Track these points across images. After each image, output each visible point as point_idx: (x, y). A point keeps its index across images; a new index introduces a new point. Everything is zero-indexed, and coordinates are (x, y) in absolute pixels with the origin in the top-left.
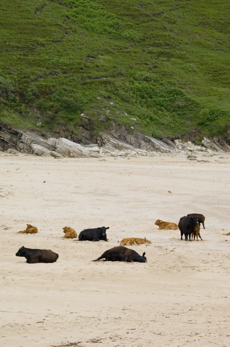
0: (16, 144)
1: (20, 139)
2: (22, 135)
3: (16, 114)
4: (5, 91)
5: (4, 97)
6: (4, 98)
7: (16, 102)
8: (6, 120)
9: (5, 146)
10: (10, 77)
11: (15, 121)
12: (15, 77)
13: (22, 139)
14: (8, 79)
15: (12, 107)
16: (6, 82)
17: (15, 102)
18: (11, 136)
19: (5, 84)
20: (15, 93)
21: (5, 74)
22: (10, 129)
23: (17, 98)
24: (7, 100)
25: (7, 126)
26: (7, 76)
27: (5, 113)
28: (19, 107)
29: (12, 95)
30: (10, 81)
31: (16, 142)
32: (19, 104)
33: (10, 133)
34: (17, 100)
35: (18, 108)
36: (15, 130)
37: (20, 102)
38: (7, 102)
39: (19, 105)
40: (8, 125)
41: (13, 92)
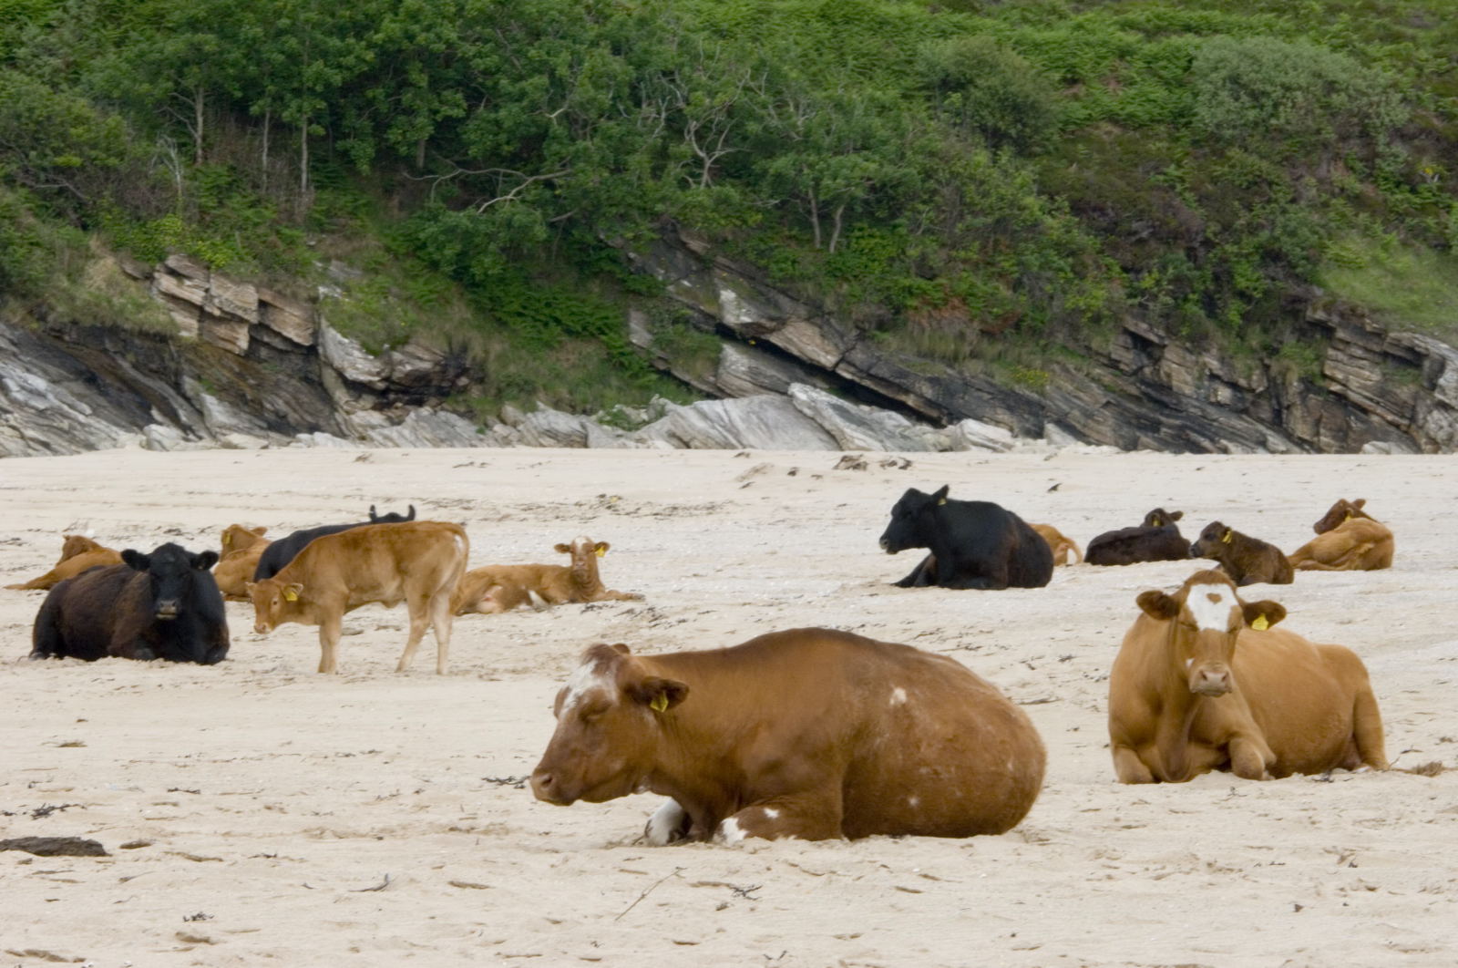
0: (1413, 419)
1: (1434, 386)
2: (1441, 366)
3: (1418, 255)
4: (1357, 130)
5: (1351, 163)
6: (1352, 168)
7: (1421, 188)
8: (1353, 288)
9: (1349, 427)
10: (1391, 55)
11: (1411, 290)
12: (1423, 54)
13: (1443, 391)
14: (1377, 67)
15: (1394, 217)
16: (1364, 78)
17: (1413, 191)
18: (1384, 375)
19: (1357, 91)
20: (1413, 137)
21: (1368, 41)
22: (1379, 335)
23: (1428, 168)
24: (1370, 176)
25: (1363, 316)
26: (1374, 49)
27: (1351, 246)
28: (1437, 215)
29: (1400, 149)
30: (1389, 73)
31: (1414, 408)
32: (1433, 199)
33: (1378, 359)
34: (1424, 180)
35: (1431, 221)
36: (1406, 343)
37: (1440, 189)
38: (1367, 189)
39: (1436, 204)
40: (1366, 311)
41: (1400, 134)
